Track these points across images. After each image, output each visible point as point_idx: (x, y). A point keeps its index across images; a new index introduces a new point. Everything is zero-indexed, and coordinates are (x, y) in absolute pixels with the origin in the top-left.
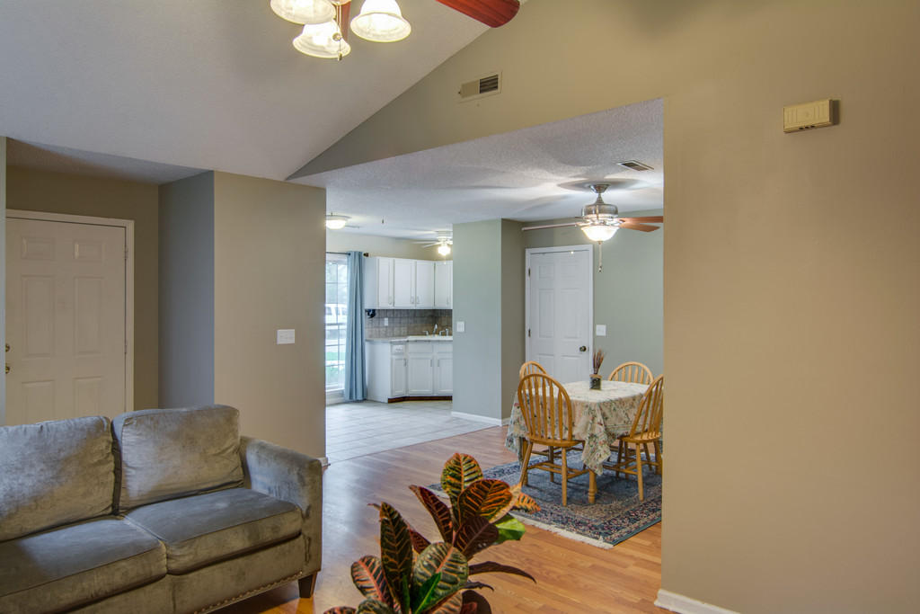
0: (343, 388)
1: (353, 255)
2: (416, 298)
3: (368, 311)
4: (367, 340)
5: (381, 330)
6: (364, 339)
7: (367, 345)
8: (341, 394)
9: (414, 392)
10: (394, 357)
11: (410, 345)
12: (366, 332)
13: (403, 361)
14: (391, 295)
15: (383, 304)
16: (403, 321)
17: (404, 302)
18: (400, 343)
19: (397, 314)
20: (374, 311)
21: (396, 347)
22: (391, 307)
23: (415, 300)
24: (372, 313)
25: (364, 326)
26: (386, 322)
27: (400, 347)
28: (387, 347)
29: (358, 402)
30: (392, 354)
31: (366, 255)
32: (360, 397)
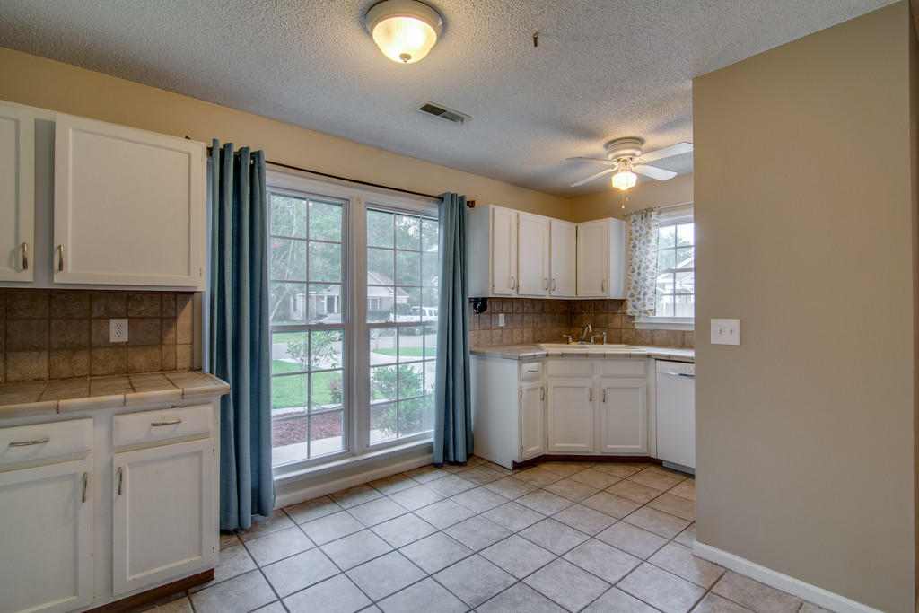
0: (432, 439)
1: (448, 200)
2: (550, 281)
3: (475, 301)
4: (472, 352)
5: (494, 333)
6: (468, 350)
7: (473, 361)
8: (429, 449)
9: (559, 447)
10: (526, 385)
11: (551, 363)
12: (470, 336)
13: (538, 394)
14: (513, 274)
15: (502, 289)
16: (526, 318)
17: (532, 287)
18: (534, 359)
19: (517, 306)
20: (484, 300)
21: (528, 367)
22: (514, 295)
23: (549, 285)
24: (482, 304)
25: (468, 327)
26: (502, 320)
27: (534, 365)
28: (513, 365)
29: (456, 463)
30: (521, 380)
31: (471, 204)
32: (461, 456)
